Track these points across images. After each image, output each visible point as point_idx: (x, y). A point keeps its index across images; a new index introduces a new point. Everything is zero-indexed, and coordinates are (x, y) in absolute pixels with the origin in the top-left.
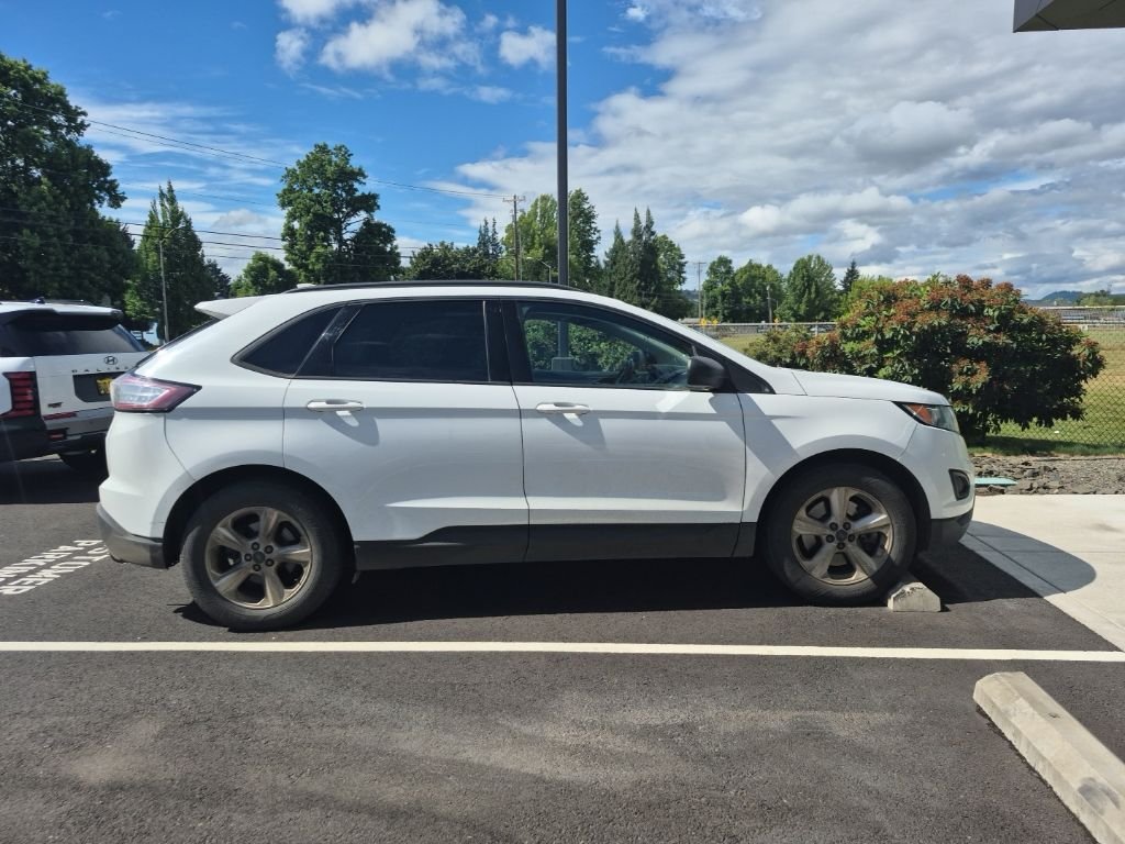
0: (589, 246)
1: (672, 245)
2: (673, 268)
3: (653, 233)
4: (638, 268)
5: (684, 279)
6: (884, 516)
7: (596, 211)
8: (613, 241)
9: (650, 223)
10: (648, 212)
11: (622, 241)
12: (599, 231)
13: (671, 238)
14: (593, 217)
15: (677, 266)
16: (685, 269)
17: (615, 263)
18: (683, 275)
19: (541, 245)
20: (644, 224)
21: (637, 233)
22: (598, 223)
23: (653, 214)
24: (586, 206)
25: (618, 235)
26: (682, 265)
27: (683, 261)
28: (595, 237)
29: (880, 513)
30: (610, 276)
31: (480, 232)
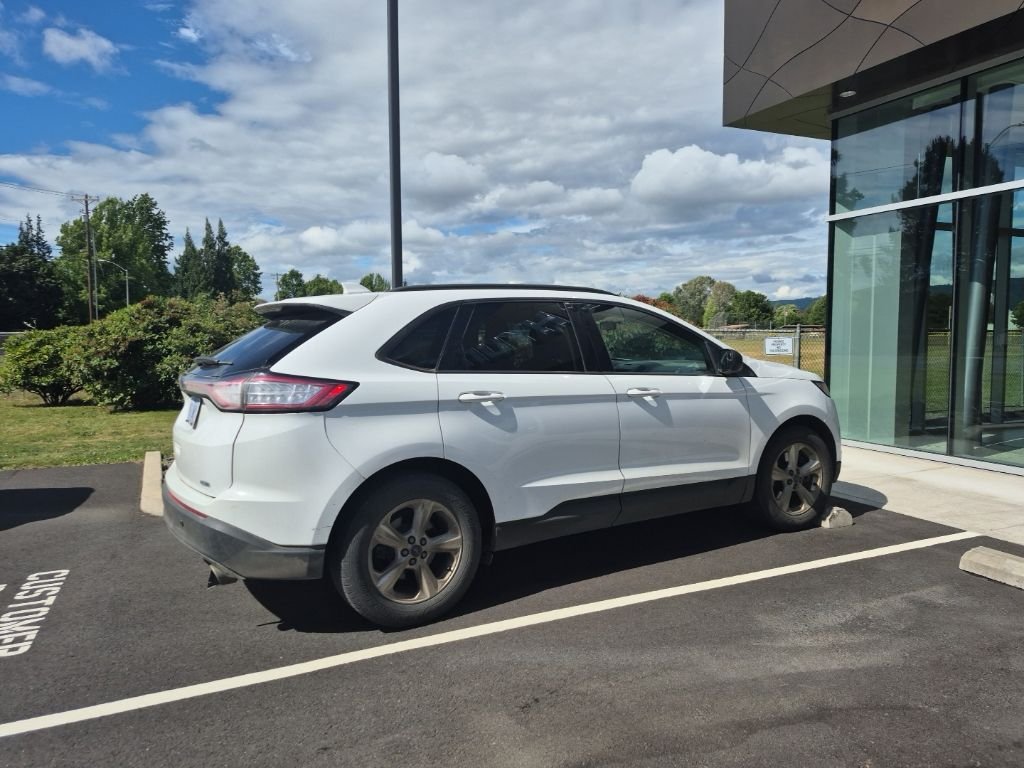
0: (161, 251)
1: (245, 257)
2: (248, 278)
3: (227, 244)
4: (213, 277)
5: (260, 289)
6: (817, 462)
7: (167, 217)
8: (184, 248)
9: (222, 234)
10: (221, 224)
11: (193, 249)
12: (171, 237)
13: (244, 249)
14: (164, 223)
15: (252, 277)
16: (261, 280)
17: (186, 270)
18: (259, 285)
19: (108, 248)
20: (216, 233)
21: (208, 241)
22: (170, 229)
23: (225, 225)
24: (155, 212)
25: (189, 242)
26: (257, 276)
27: (258, 272)
28: (166, 243)
29: (815, 460)
30: (182, 282)
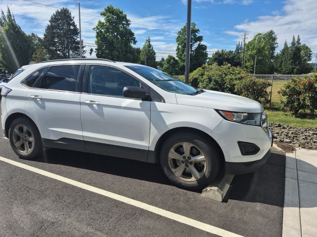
0: (273, 49)
1: (307, 48)
2: (307, 56)
3: (300, 44)
4: (292, 56)
5: (311, 59)
6: (203, 157)
7: (277, 37)
8: (284, 47)
9: (299, 40)
10: (299, 36)
11: (287, 47)
12: (277, 44)
13: (307, 45)
14: (276, 39)
15: (308, 55)
16: (312, 56)
17: (283, 54)
18: (311, 58)
20: (296, 40)
21: (293, 44)
22: (277, 41)
23: (300, 37)
24: (273, 36)
25: (286, 44)
26: (310, 54)
27: (311, 53)
28: (276, 46)
29: (202, 155)
30: (281, 59)
31: (237, 46)
